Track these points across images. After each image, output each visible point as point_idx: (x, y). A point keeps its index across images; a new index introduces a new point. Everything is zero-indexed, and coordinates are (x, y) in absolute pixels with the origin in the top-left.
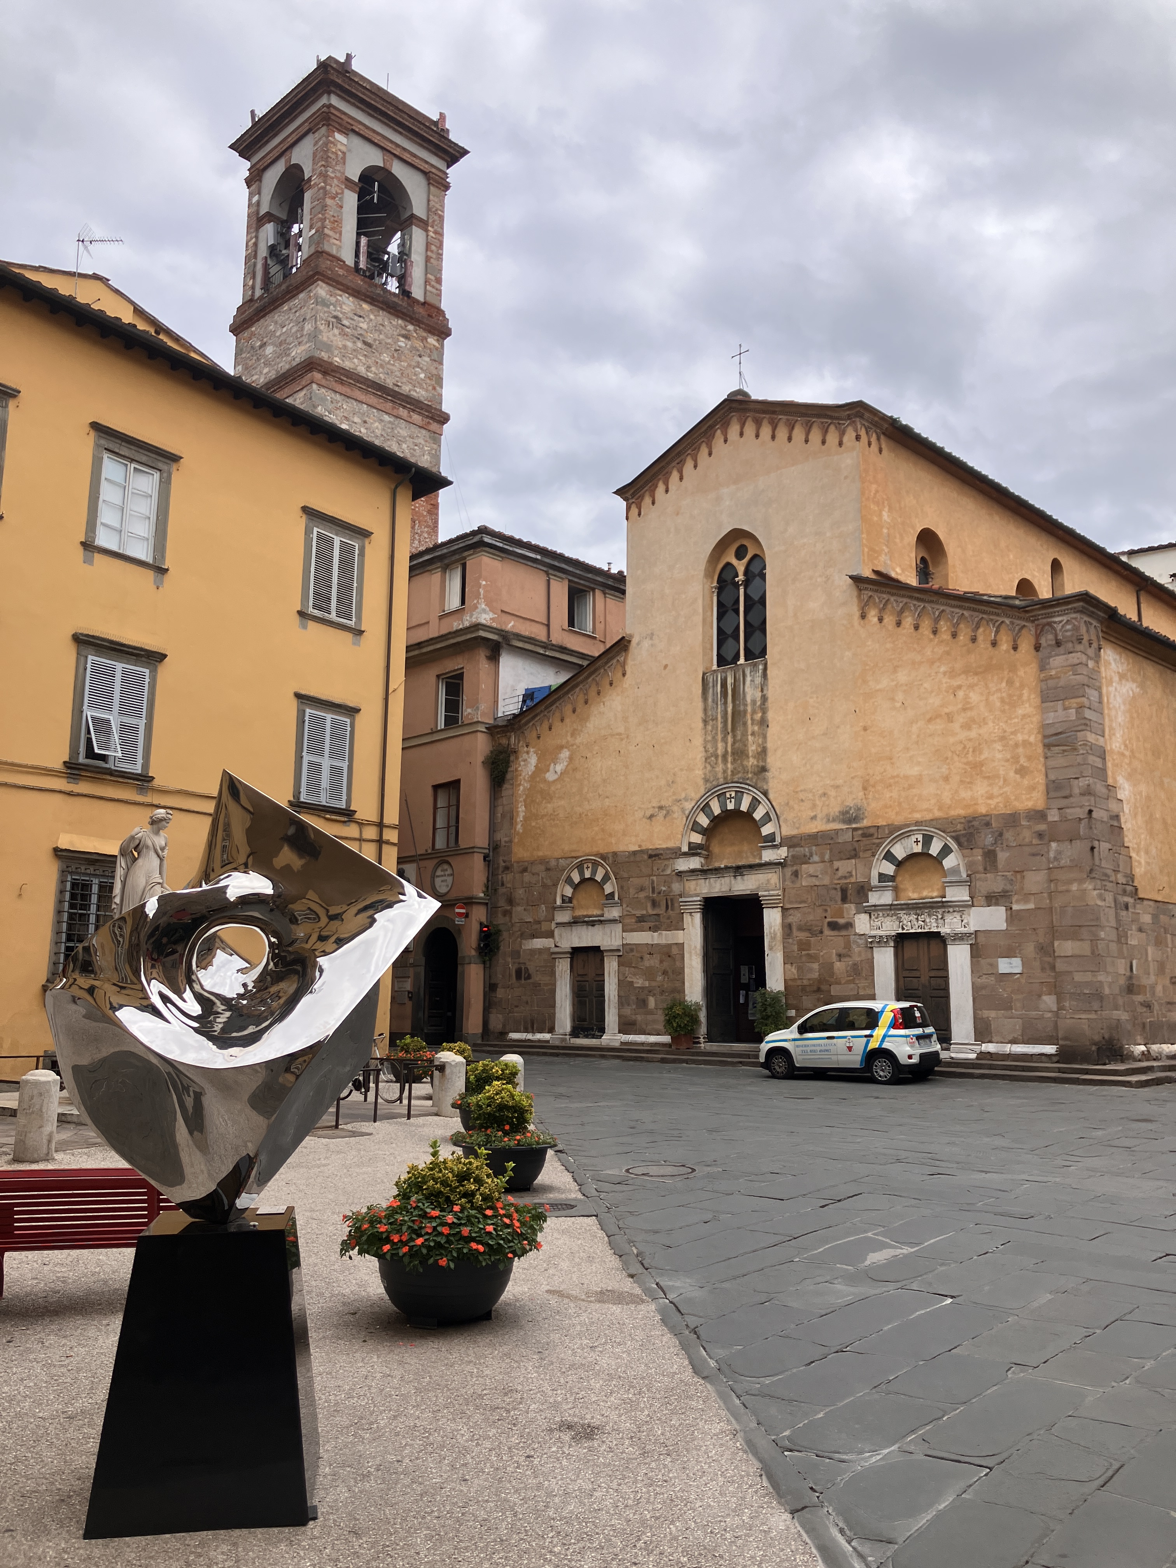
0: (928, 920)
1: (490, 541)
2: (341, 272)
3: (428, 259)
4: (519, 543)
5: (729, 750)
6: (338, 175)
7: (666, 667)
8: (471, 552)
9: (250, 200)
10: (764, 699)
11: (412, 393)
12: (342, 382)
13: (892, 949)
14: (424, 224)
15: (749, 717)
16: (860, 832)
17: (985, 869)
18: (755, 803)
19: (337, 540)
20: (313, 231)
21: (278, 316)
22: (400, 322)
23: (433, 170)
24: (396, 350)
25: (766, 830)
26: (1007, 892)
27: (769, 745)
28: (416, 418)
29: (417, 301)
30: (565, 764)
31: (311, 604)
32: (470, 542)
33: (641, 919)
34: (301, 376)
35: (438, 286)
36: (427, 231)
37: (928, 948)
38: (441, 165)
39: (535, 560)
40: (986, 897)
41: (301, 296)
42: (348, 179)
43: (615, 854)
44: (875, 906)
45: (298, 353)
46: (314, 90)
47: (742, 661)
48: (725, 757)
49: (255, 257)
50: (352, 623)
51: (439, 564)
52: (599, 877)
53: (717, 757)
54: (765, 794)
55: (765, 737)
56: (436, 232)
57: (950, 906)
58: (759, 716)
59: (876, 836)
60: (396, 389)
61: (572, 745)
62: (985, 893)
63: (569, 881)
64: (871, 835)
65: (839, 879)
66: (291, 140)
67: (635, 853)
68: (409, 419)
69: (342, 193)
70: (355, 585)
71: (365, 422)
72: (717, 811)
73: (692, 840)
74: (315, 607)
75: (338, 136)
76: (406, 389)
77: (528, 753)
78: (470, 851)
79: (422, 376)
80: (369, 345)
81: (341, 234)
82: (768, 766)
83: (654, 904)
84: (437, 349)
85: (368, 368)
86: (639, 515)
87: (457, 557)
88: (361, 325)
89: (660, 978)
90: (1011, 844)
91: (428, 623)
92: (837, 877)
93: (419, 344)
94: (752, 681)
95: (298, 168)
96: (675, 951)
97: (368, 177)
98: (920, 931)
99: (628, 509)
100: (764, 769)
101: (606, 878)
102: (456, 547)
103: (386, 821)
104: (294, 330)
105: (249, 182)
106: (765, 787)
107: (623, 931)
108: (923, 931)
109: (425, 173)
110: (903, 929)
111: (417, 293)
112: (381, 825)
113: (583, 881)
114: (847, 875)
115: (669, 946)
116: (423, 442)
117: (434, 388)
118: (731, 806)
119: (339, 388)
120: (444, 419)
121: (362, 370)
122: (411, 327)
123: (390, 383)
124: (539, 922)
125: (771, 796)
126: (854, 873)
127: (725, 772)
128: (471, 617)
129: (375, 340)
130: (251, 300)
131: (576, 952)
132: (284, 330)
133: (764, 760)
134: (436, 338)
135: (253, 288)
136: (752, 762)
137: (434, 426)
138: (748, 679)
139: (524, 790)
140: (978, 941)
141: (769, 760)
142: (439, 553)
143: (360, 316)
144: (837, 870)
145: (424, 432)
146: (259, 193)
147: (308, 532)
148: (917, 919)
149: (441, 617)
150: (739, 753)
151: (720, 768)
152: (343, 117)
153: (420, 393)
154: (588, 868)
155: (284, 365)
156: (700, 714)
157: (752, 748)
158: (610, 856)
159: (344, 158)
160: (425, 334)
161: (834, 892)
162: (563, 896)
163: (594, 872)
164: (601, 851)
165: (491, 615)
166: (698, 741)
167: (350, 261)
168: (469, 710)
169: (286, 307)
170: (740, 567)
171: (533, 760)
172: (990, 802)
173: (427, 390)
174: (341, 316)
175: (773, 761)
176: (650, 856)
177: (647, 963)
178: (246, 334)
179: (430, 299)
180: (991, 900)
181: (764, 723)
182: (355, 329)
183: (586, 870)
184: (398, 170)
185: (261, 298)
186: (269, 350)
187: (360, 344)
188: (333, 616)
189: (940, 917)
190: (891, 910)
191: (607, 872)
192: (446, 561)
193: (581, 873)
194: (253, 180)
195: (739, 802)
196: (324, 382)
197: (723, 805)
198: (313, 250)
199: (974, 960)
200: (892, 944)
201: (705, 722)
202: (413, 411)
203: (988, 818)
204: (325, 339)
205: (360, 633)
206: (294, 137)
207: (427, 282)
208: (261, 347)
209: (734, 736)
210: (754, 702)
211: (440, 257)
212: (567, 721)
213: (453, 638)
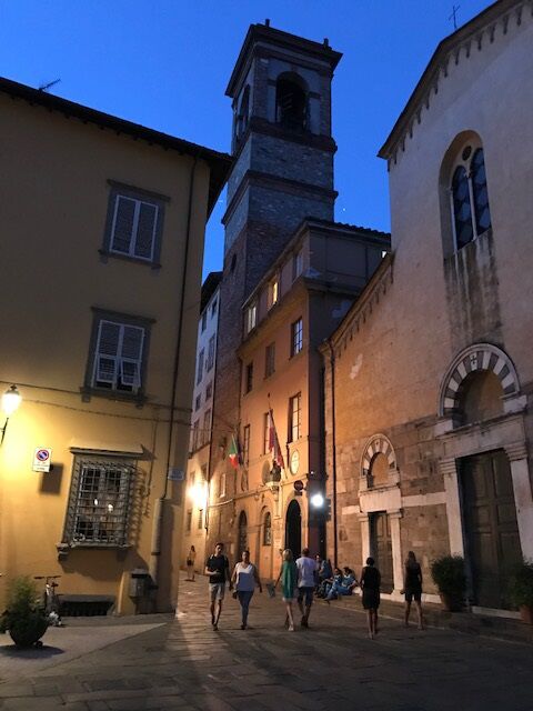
3: (321, 113)
5: (469, 316)
10: (493, 261)
11: (314, 183)
15: (481, 281)
18: (494, 358)
22: (304, 147)
24: (302, 162)
25: (506, 383)
27: (501, 300)
28: (316, 196)
33: (413, 484)
35: (329, 126)
36: (320, 99)
43: (392, 428)
47: (475, 238)
48: (466, 323)
52: (384, 451)
53: (459, 327)
54: (501, 347)
55: (496, 293)
56: (326, 99)
58: (489, 279)
60: (304, 182)
63: (367, 456)
67: (406, 425)
68: (311, 198)
72: (463, 374)
73: (446, 406)
79: (320, 174)
80: (285, 161)
81: (267, 107)
82: (502, 321)
83: (422, 469)
84: (329, 158)
85: (285, 173)
88: (279, 151)
89: (430, 538)
93: (317, 157)
94: (482, 249)
95: (248, 86)
96: (440, 512)
97: (282, 78)
99: (388, 164)
100: (499, 324)
101: (389, 450)
106: (501, 341)
107: (402, 496)
111: (316, 131)
113: (376, 455)
115: (435, 507)
117: (328, 180)
118: (474, 368)
120: (336, 194)
122: (311, 149)
123: (299, 179)
124: (351, 492)
125: (507, 347)
127: (467, 336)
129: (288, 158)
131: (372, 516)
133: (498, 316)
134: (328, 153)
136: (488, 321)
137: (328, 199)
138: (478, 247)
141: (502, 315)
143: (278, 147)
150: (477, 316)
151: (462, 337)
152: (264, 50)
153: (318, 183)
154: (377, 444)
156: (445, 293)
157: (487, 308)
158: (389, 431)
159: (267, 70)
160: (321, 151)
162: (364, 469)
163: (381, 447)
165: (318, 274)
166: (445, 317)
167: (273, 120)
168: (304, 340)
170: (467, 164)
173: (323, 181)
174: (266, 148)
175: (506, 315)
176: (417, 426)
177: (420, 525)
179: (325, 134)
181: (495, 282)
182: (276, 154)
183: (376, 446)
184: (301, 72)
191: (389, 445)
193: (374, 449)
195: (480, 363)
197: (468, 367)
201: (449, 298)
202: (315, 193)
207: (322, 125)
209: (472, 303)
210: (485, 267)
211: (329, 111)
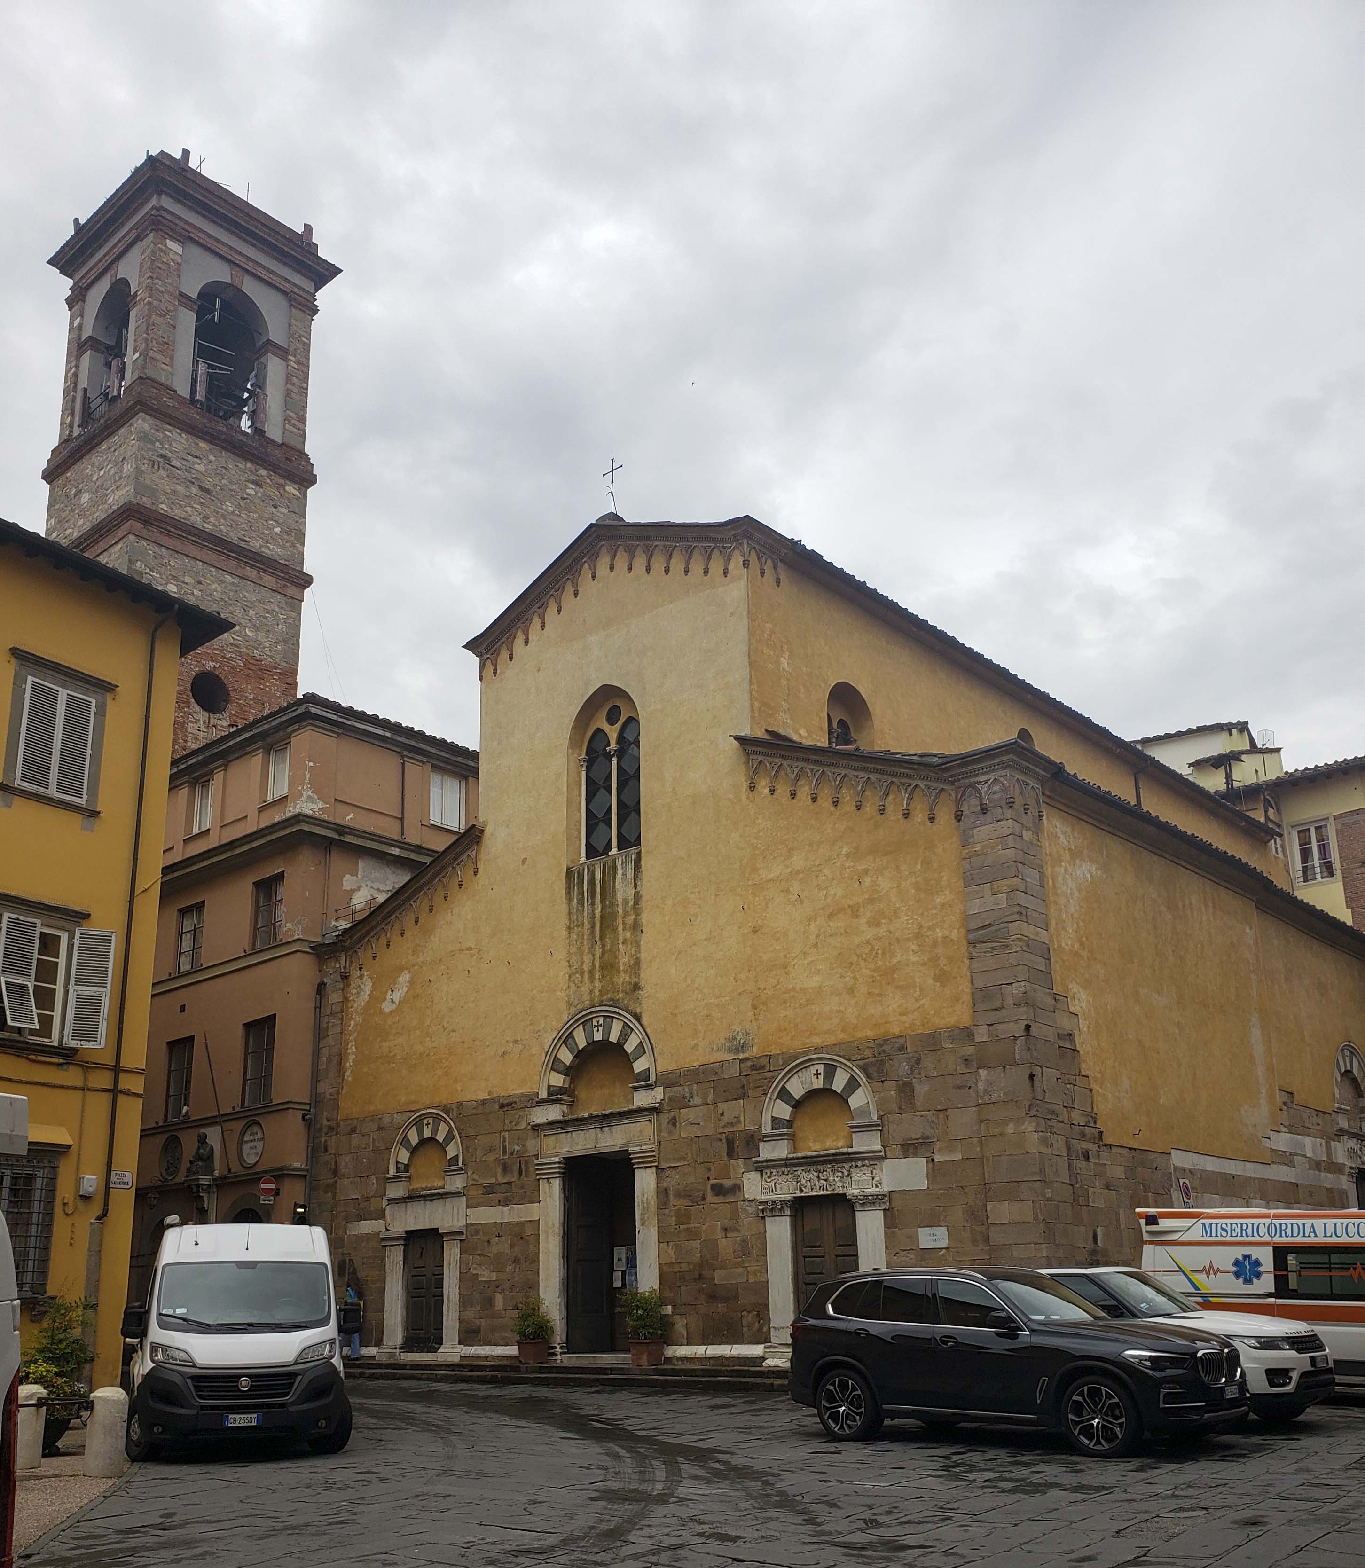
0: (831, 1179)
1: (319, 712)
2: (170, 403)
3: (288, 394)
4: (361, 716)
5: (597, 965)
6: (170, 288)
7: (524, 861)
8: (296, 726)
9: (71, 323)
10: (637, 896)
11: (263, 549)
12: (169, 534)
13: (788, 1219)
14: (283, 353)
15: (620, 920)
16: (749, 1063)
17: (900, 1108)
18: (627, 1030)
19: (63, 694)
20: (137, 355)
21: (95, 458)
22: (249, 465)
23: (296, 290)
24: (243, 499)
25: (639, 1066)
26: (928, 1138)
27: (643, 956)
28: (268, 580)
29: (273, 442)
30: (405, 989)
31: (18, 774)
32: (294, 714)
33: (489, 1190)
34: (117, 526)
35: (300, 425)
36: (286, 360)
37: (834, 1215)
38: (309, 286)
39: (383, 738)
40: (902, 1145)
41: (122, 431)
42: (182, 294)
43: (460, 1104)
44: (767, 1161)
45: (116, 499)
46: (142, 189)
47: (614, 850)
48: (591, 972)
49: (75, 389)
50: (82, 802)
51: (260, 744)
52: (440, 1138)
53: (582, 973)
54: (638, 1018)
55: (638, 945)
56: (298, 363)
57: (859, 1159)
58: (630, 919)
59: (767, 1068)
60: (243, 544)
61: (413, 966)
62: (901, 1141)
63: (405, 1141)
64: (763, 1067)
65: (724, 1127)
66: (117, 251)
67: (484, 1102)
68: (259, 582)
69: (176, 310)
70: (89, 751)
71: (200, 583)
72: (582, 1043)
73: (552, 1083)
74: (24, 778)
75: (170, 244)
76: (255, 545)
77: (361, 977)
78: (283, 1108)
79: (278, 530)
80: (208, 491)
81: (172, 358)
82: (642, 983)
83: (506, 1169)
84: (298, 498)
85: (206, 518)
86: (495, 673)
87: (281, 733)
88: (197, 467)
89: (509, 1269)
90: (931, 1075)
91: (246, 817)
92: (722, 1123)
93: (273, 492)
94: (624, 875)
95: (125, 282)
96: (528, 1231)
97: (208, 294)
98: (822, 1193)
99: (482, 667)
100: (637, 987)
101: (450, 1137)
102: (279, 721)
103: (125, 1063)
104: (112, 472)
105: (71, 302)
106: (638, 1010)
107: (468, 1207)
108: (826, 1193)
109: (284, 292)
110: (801, 1191)
111: (274, 432)
112: (117, 1069)
113: (423, 1142)
114: (734, 1121)
115: (521, 1224)
116: (277, 609)
117: (294, 546)
118: (598, 1036)
119: (165, 540)
120: (307, 581)
121: (196, 520)
122: (263, 472)
123: (234, 536)
124: (368, 1199)
125: (645, 1020)
126: (742, 1119)
127: (591, 992)
128: (294, 808)
129: (215, 485)
130: (66, 441)
131: (412, 1237)
132: (102, 473)
133: (638, 975)
134: (296, 487)
135: (71, 426)
136: (623, 978)
137: (292, 590)
138: (620, 872)
139: (356, 1025)
140: (893, 1205)
141: (642, 975)
142: (259, 730)
143: (196, 457)
144: (722, 1114)
145: (278, 596)
146: (82, 316)
147: (18, 683)
148: (818, 1177)
149: (261, 810)
150: (608, 967)
151: (585, 989)
152: (177, 222)
153: (273, 550)
154: (428, 1124)
155: (99, 515)
156: (565, 920)
157: (623, 961)
158: (454, 1107)
159: (178, 270)
160: (282, 481)
161: (719, 1143)
162: (397, 1162)
163: (435, 1131)
164: (445, 1102)
165: (321, 805)
166: (561, 954)
167: (184, 391)
168: (289, 925)
169: (104, 446)
170: (613, 733)
171: (368, 987)
172: (904, 1018)
173: (283, 547)
174: (169, 455)
175: (649, 976)
176: (502, 1106)
177: (494, 1249)
178: (61, 481)
179: (293, 442)
180: (908, 1151)
181: (636, 927)
182: (189, 472)
183: (425, 1127)
184: (250, 288)
185: (79, 436)
186: (85, 497)
187: (194, 490)
188: (52, 791)
189: (846, 1173)
190: (786, 1166)
191: (450, 1128)
192: (269, 740)
193: (420, 1132)
194: (75, 300)
195: (607, 1032)
196: (145, 533)
197: (589, 1034)
198: (136, 376)
199: (889, 1231)
200: (788, 1212)
201: (569, 929)
202: (265, 571)
203: (902, 1041)
204: (148, 482)
205: (95, 814)
206: (121, 247)
207: (287, 420)
208: (76, 495)
209: (603, 946)
210: (626, 902)
211: (304, 392)
212: (408, 934)
213: (271, 833)
